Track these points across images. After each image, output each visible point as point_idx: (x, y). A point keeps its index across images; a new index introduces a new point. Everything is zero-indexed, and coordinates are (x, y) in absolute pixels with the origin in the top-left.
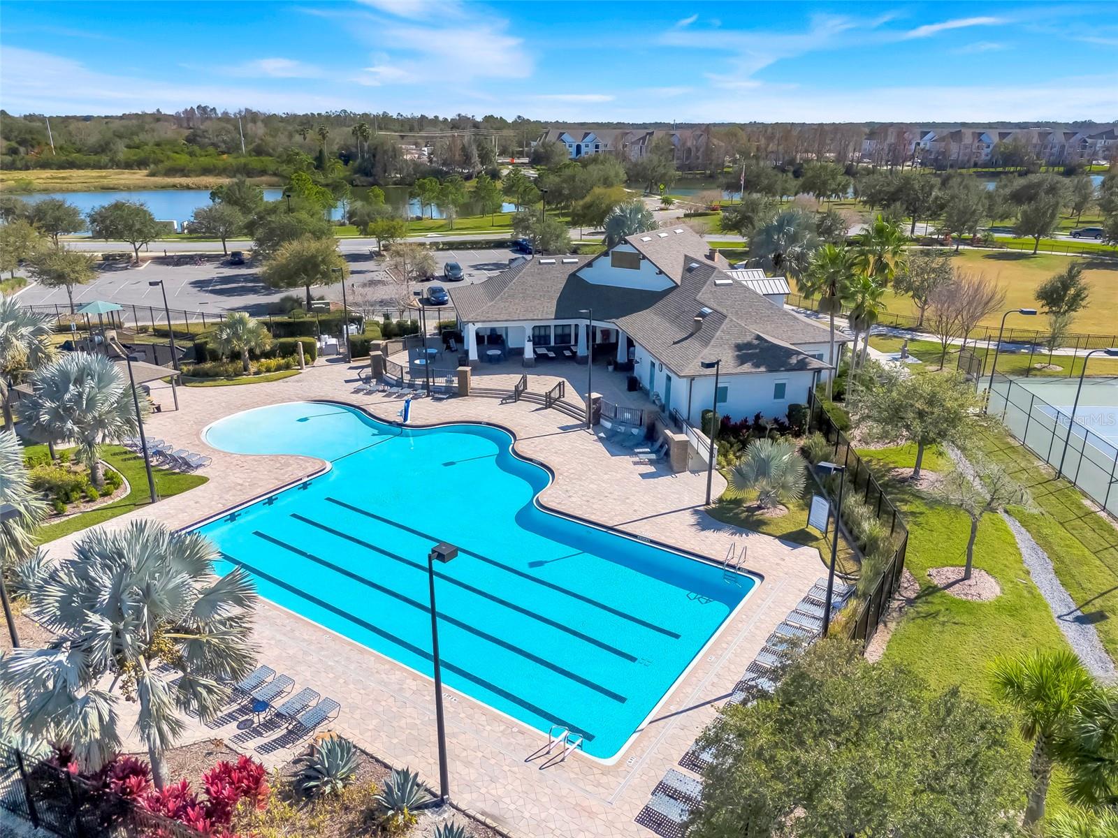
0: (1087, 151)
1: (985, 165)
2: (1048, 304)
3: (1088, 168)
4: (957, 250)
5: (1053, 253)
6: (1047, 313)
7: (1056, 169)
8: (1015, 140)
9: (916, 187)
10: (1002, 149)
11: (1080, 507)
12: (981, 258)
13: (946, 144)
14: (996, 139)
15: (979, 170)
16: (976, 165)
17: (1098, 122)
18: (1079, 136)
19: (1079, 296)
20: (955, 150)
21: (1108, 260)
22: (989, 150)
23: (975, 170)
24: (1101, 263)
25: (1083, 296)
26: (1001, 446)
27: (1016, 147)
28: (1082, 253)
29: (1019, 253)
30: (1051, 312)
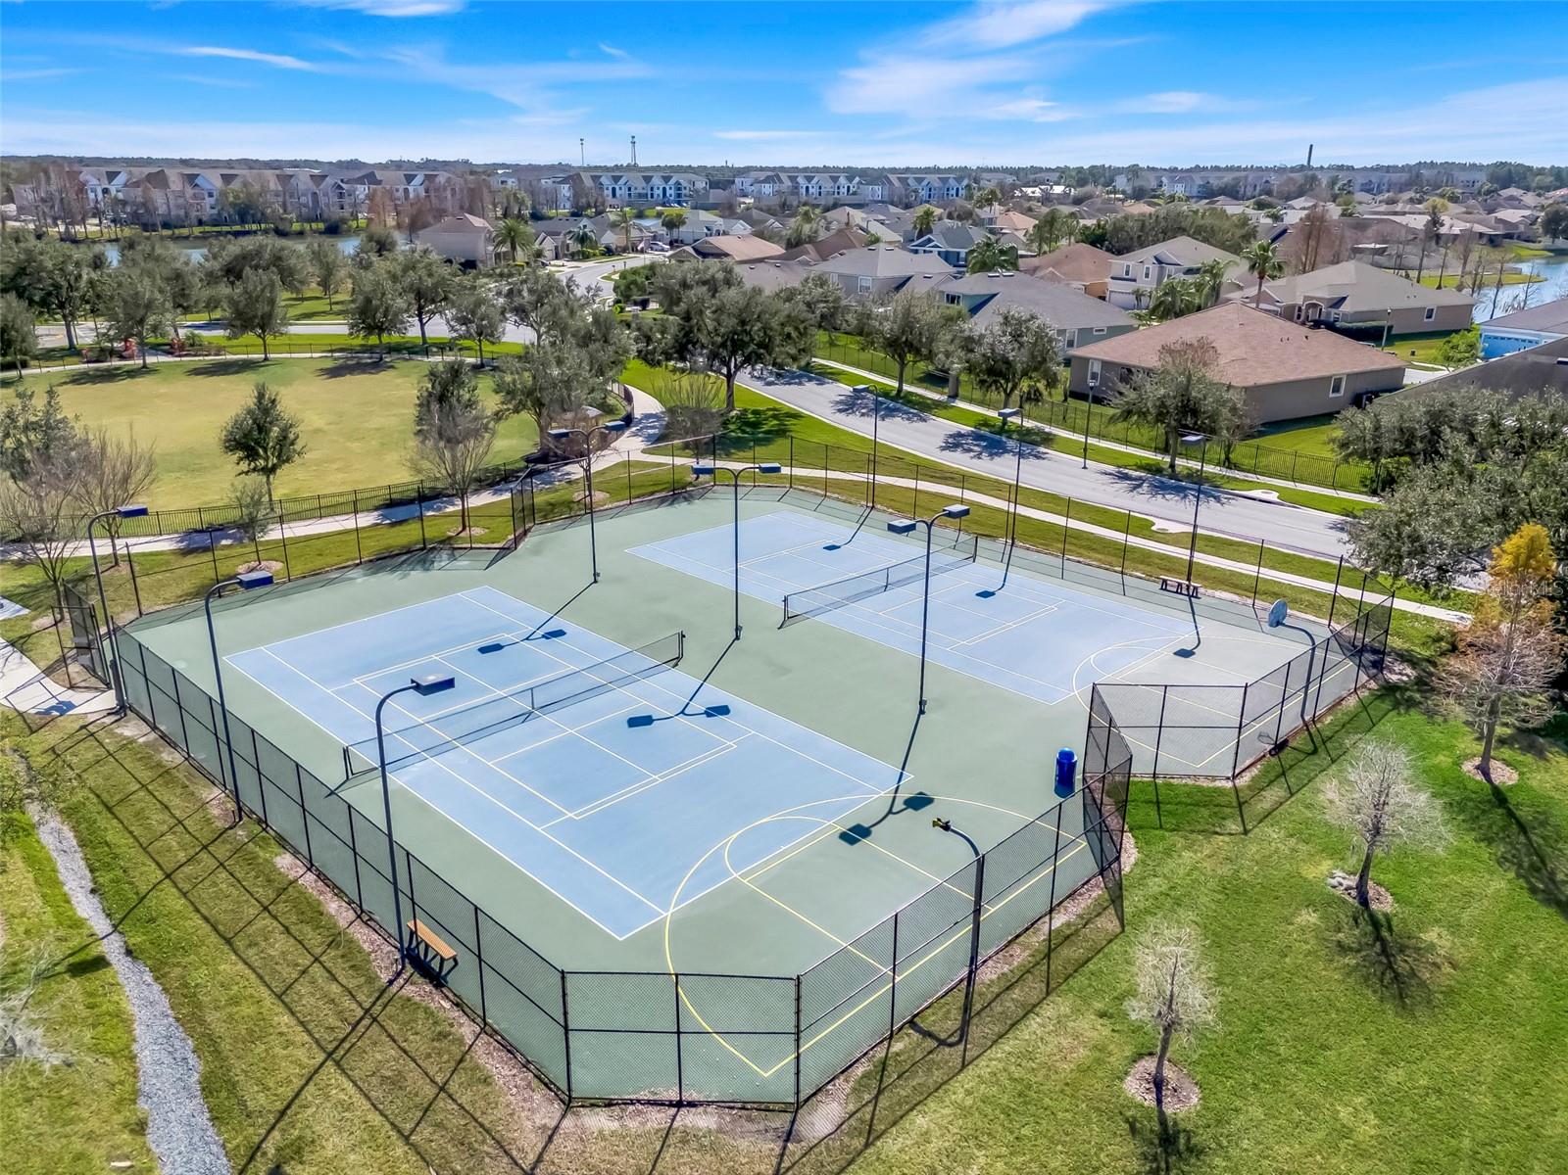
0: (347, 200)
1: (216, 222)
2: (247, 457)
3: (354, 224)
4: (145, 366)
5: (293, 355)
6: (247, 473)
7: (314, 225)
8: (245, 184)
9: (49, 265)
10: (231, 199)
11: (269, 875)
12: (184, 377)
13: (144, 191)
14: (218, 183)
15: (208, 229)
16: (200, 223)
17: (371, 162)
18: (329, 181)
19: (285, 438)
20: (160, 202)
21: (366, 359)
22: (212, 201)
23: (201, 229)
24: (358, 363)
25: (292, 436)
26: (145, 775)
27: (249, 195)
28: (332, 351)
29: (244, 361)
30: (254, 470)
